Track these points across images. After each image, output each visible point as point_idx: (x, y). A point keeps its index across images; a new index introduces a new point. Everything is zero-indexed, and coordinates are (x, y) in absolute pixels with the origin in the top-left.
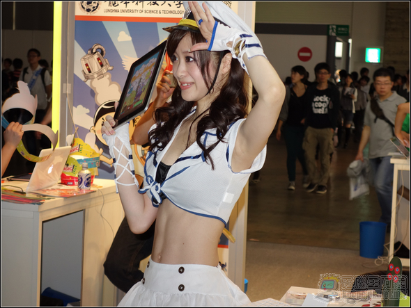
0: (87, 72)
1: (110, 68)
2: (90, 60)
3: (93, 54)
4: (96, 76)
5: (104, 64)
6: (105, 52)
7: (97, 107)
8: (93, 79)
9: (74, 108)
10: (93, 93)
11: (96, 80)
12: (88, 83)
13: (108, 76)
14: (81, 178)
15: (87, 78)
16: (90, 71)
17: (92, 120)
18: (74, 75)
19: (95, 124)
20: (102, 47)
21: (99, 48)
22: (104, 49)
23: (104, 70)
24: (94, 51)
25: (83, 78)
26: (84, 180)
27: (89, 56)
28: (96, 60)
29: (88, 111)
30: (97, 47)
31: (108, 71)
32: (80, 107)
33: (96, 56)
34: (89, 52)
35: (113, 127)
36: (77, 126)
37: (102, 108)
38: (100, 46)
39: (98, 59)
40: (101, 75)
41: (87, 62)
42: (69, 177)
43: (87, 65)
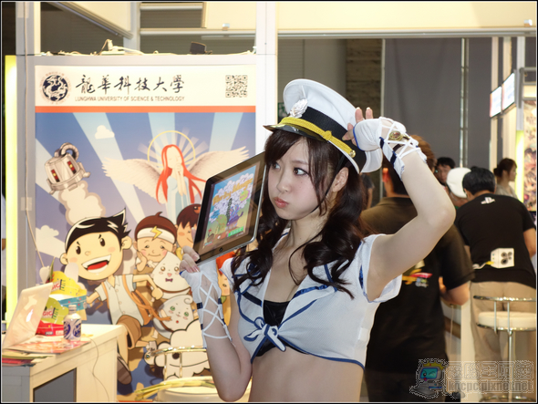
0: (54, 181)
1: (86, 174)
2: (58, 164)
3: (61, 156)
4: (66, 185)
5: (78, 169)
6: (78, 154)
7: (69, 227)
8: (62, 189)
9: (37, 230)
10: (63, 209)
11: (66, 191)
12: (56, 196)
13: (83, 185)
14: (69, 326)
15: (54, 189)
16: (58, 180)
17: (63, 245)
18: (36, 185)
19: (67, 250)
20: (74, 148)
21: (69, 149)
22: (76, 150)
23: (78, 177)
24: (63, 153)
25: (48, 190)
26: (73, 328)
27: (56, 160)
28: (67, 165)
29: (57, 233)
30: (67, 147)
31: (83, 178)
32: (45, 228)
33: (66, 160)
34: (56, 154)
35: (197, 262)
36: (41, 253)
37: (77, 228)
38: (71, 146)
39: (69, 163)
40: (73, 185)
41: (54, 167)
42: (47, 325)
43: (53, 172)
